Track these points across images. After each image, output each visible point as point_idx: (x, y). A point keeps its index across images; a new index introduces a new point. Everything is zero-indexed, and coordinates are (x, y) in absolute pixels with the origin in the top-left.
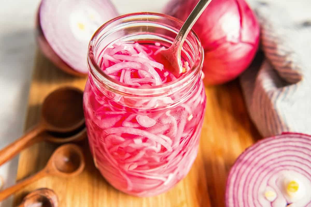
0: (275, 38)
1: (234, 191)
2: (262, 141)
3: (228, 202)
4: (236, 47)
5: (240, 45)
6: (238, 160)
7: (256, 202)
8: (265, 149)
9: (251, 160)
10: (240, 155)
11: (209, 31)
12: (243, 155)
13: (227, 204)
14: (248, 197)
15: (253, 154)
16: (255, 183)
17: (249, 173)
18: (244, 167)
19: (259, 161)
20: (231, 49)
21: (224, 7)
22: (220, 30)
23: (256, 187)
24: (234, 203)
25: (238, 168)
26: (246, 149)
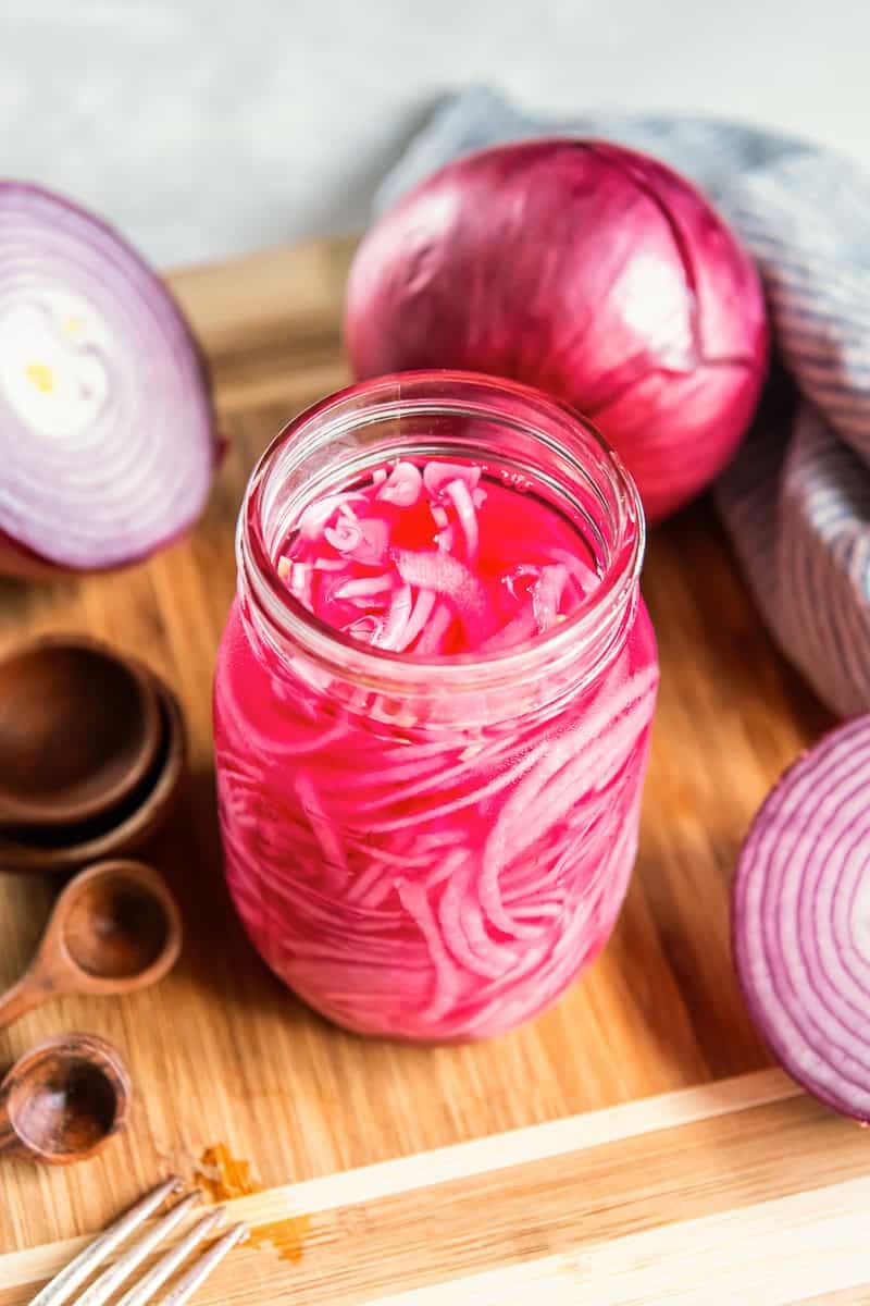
0: (830, 320)
1: (764, 933)
2: (836, 736)
3: (751, 977)
4: (686, 386)
5: (704, 375)
6: (764, 817)
7: (849, 956)
8: (854, 761)
9: (807, 809)
10: (767, 801)
11: (579, 339)
12: (778, 797)
13: (747, 984)
14: (817, 948)
15: (813, 788)
16: (836, 891)
17: (809, 860)
18: (789, 840)
19: (838, 808)
20: (669, 395)
21: (621, 237)
22: (619, 328)
23: (842, 903)
24: (772, 975)
25: (766, 846)
26: (785, 775)
